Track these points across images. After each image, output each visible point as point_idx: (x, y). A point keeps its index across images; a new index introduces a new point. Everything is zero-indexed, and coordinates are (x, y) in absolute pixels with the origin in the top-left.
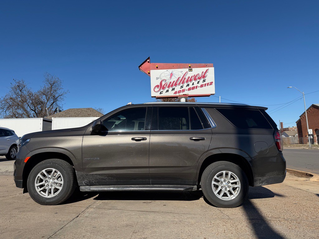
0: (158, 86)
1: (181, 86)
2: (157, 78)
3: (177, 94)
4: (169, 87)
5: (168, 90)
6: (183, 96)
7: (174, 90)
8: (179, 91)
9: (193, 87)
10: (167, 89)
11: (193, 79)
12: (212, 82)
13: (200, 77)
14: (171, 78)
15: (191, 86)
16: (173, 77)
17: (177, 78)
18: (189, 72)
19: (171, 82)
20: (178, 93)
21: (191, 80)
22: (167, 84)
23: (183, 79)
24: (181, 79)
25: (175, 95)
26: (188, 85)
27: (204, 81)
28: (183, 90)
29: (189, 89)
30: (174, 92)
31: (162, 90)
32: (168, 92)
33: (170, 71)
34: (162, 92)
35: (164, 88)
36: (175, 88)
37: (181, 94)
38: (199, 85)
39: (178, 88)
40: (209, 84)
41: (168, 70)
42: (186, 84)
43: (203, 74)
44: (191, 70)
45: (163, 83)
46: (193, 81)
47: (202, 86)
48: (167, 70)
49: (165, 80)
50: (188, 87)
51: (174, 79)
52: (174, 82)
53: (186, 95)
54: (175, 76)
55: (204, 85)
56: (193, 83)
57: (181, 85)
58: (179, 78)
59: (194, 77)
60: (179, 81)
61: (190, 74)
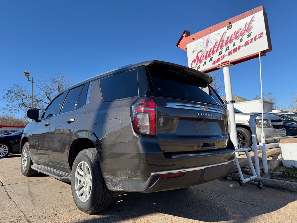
0: (194, 61)
1: (220, 53)
2: (193, 52)
3: (216, 64)
4: (206, 58)
5: (206, 62)
6: (223, 64)
7: (212, 60)
8: (217, 60)
9: (234, 50)
10: (204, 61)
11: (234, 38)
12: (262, 33)
13: (242, 32)
14: (207, 47)
15: (232, 48)
16: (209, 44)
17: (214, 44)
18: (227, 31)
19: (207, 52)
20: (217, 62)
21: (231, 41)
22: (204, 55)
23: (221, 42)
24: (218, 43)
25: (214, 65)
26: (228, 48)
27: (249, 35)
28: (222, 57)
29: (230, 53)
30: (212, 62)
31: (199, 64)
32: (206, 64)
33: (206, 38)
34: (199, 67)
35: (201, 61)
36: (212, 57)
37: (221, 62)
38: (243, 43)
39: (216, 57)
40: (258, 37)
41: (204, 37)
42: (225, 48)
43: (247, 27)
44: (230, 27)
45: (200, 56)
46: (234, 41)
47: (246, 44)
48: (202, 38)
49: (201, 51)
50: (228, 51)
51: (211, 46)
52: (211, 49)
53: (226, 62)
54: (212, 43)
55: (250, 42)
56: (234, 43)
57: (219, 51)
58: (216, 43)
59: (234, 35)
60: (217, 47)
61: (230, 33)
